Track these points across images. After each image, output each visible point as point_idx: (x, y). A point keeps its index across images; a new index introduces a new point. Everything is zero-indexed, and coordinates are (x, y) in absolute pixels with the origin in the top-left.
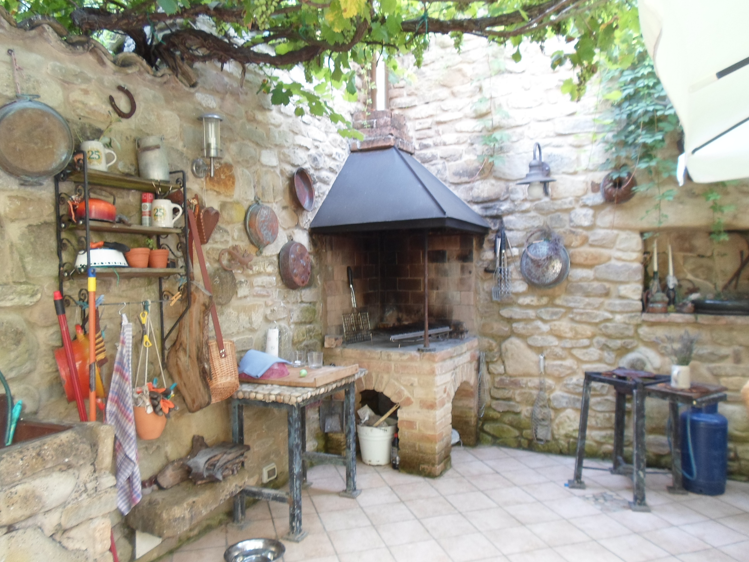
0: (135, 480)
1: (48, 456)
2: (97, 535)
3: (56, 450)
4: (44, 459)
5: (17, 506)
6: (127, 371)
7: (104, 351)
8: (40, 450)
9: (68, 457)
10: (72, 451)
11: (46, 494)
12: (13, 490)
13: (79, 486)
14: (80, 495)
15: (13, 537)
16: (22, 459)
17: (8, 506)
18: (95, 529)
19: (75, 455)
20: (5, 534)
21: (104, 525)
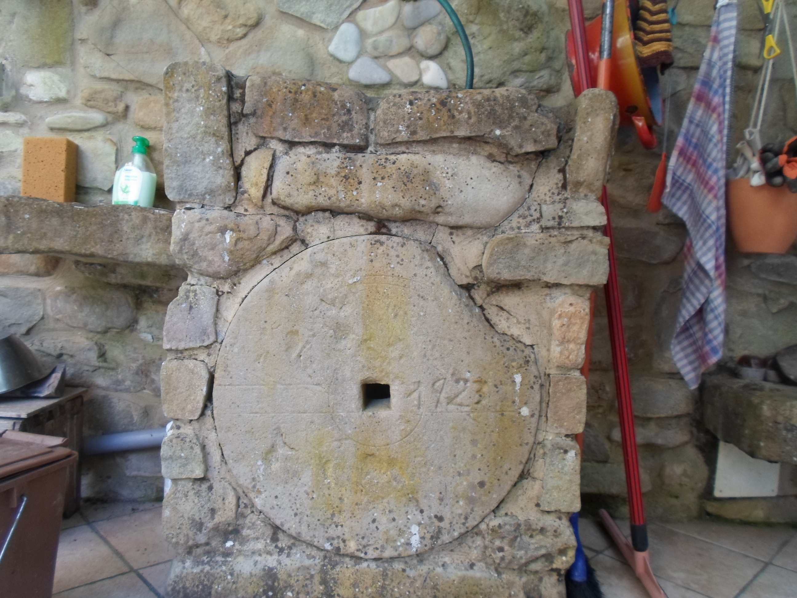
0: (710, 317)
1: (460, 112)
2: (556, 323)
3: (478, 105)
4: (453, 117)
5: (389, 183)
6: (716, 92)
7: (669, 40)
8: (449, 96)
9: (501, 128)
10: (511, 117)
11: (449, 184)
12: (392, 157)
13: (529, 209)
14: (528, 225)
15: (382, 244)
16: (411, 103)
17: (374, 179)
18: (552, 312)
19: (516, 128)
20: (371, 234)
21: (572, 309)
